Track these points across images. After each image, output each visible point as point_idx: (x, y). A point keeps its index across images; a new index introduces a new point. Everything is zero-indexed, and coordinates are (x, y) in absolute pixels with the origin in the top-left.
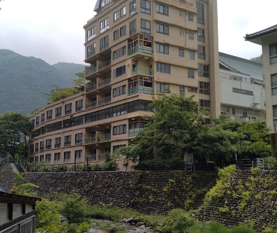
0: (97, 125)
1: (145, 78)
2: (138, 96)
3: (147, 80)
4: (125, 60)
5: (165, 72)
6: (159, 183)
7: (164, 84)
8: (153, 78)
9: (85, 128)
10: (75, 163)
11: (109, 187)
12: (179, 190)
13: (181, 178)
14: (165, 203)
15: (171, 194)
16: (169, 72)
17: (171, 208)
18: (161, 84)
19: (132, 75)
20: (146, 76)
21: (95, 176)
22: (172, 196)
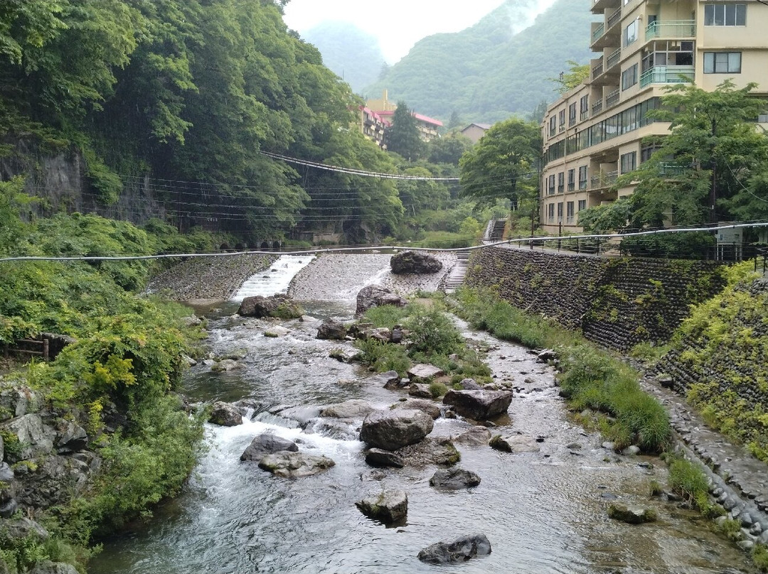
0: (603, 151)
1: (673, 45)
2: (651, 89)
3: (678, 49)
4: (638, 7)
5: (730, 23)
6: (638, 284)
7: (728, 51)
8: (695, 41)
9: (591, 156)
10: (560, 226)
11: (561, 285)
12: (672, 301)
13: (685, 276)
14: (632, 327)
15: (651, 310)
16: (742, 21)
17: (642, 337)
18: (715, 53)
19: (646, 41)
20: (676, 41)
21: (550, 260)
22: (652, 313)
